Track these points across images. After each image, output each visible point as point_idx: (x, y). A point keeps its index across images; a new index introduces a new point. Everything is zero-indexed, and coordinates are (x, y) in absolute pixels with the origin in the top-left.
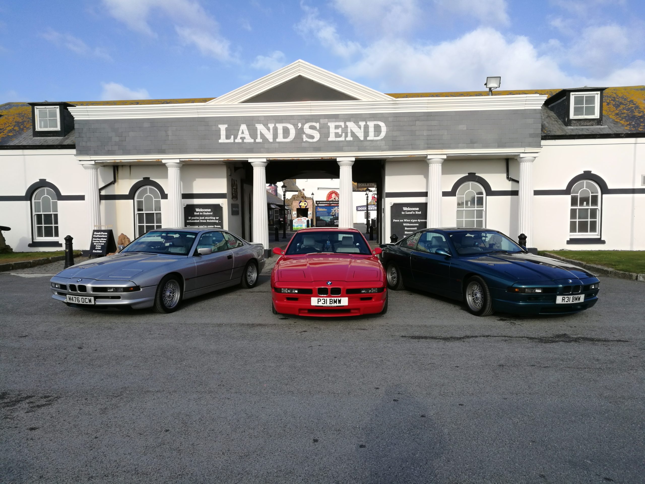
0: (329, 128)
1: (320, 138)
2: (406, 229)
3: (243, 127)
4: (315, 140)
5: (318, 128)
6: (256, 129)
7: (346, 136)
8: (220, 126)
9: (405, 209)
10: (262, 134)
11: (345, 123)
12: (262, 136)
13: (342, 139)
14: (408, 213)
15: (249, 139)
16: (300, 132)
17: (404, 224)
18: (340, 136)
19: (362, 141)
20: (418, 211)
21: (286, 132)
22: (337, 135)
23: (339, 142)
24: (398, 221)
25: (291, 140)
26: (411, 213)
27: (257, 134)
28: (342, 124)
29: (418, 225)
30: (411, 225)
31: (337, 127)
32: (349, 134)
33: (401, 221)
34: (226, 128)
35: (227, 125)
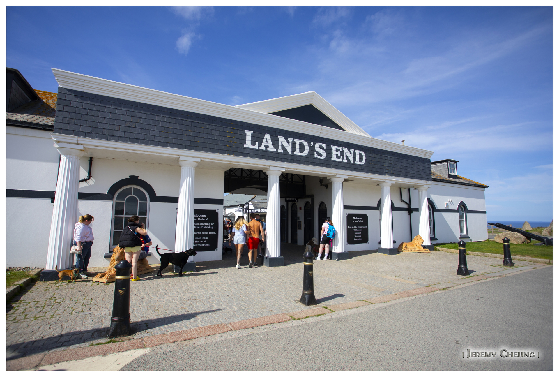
0: (332, 150)
1: (326, 157)
2: (355, 233)
3: (267, 136)
4: (323, 158)
5: (325, 148)
6: (278, 140)
7: (343, 159)
8: (246, 131)
9: (354, 218)
13: (340, 160)
14: (356, 221)
16: (312, 149)
17: (354, 230)
19: (352, 164)
20: (361, 220)
23: (339, 162)
24: (351, 227)
25: (305, 155)
26: (358, 221)
28: (340, 148)
29: (361, 230)
30: (358, 230)
31: (337, 150)
32: (345, 158)
33: (352, 227)
35: (253, 132)
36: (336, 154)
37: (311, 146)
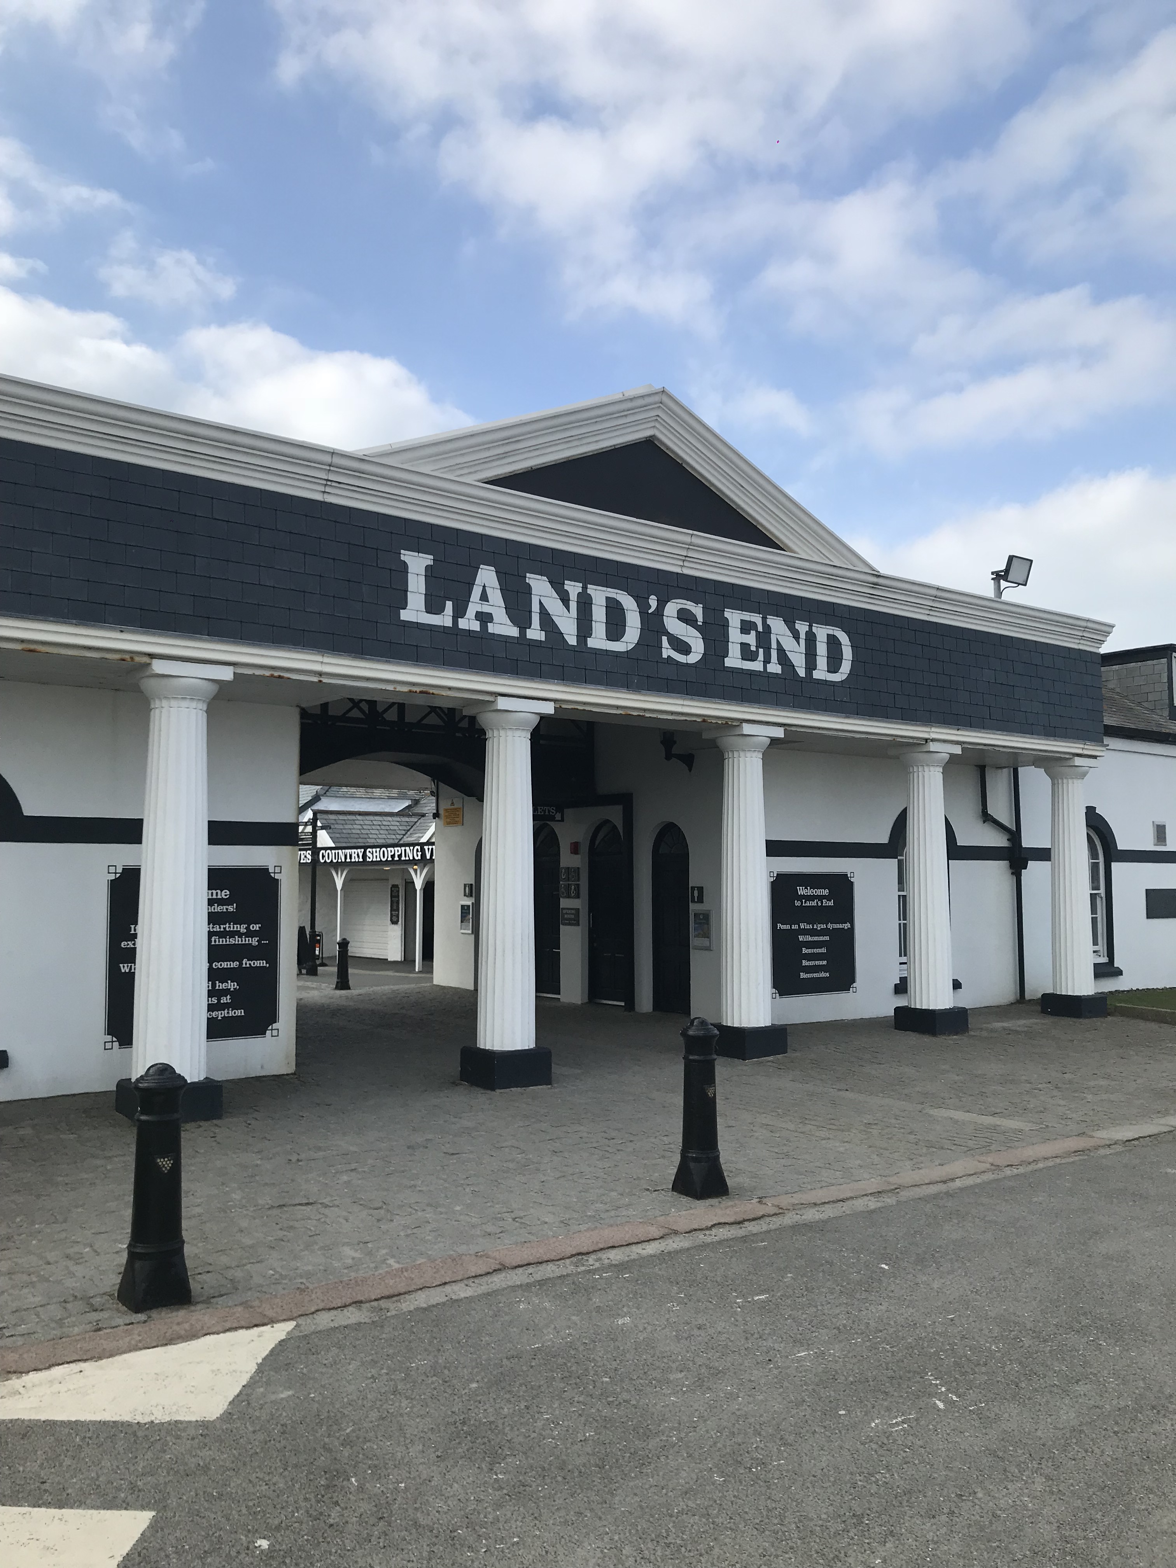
0: (725, 624)
1: (704, 655)
2: (805, 951)
3: (487, 576)
4: (693, 658)
5: (700, 619)
6: (528, 590)
7: (767, 660)
8: (407, 556)
9: (801, 891)
10: (544, 614)
11: (764, 619)
12: (546, 619)
13: (757, 666)
14: (808, 904)
15: (503, 625)
16: (653, 626)
17: (801, 938)
18: (754, 656)
19: (801, 681)
20: (828, 898)
21: (616, 620)
22: (747, 653)
23: (751, 673)
24: (788, 927)
25: (631, 647)
26: (814, 903)
27: (530, 612)
28: (757, 619)
29: (826, 938)
30: (816, 939)
31: (746, 627)
32: (774, 654)
33: (793, 927)
34: (427, 568)
35: (432, 557)
36: (741, 644)
37: (650, 611)
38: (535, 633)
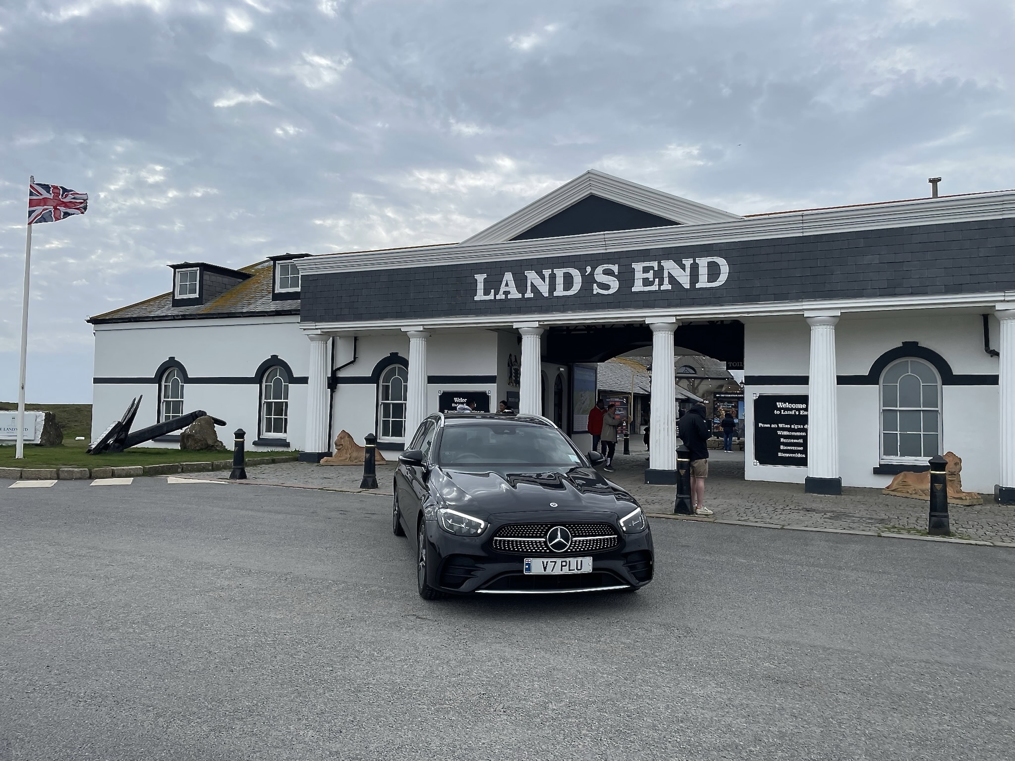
0: (633, 271)
1: (619, 288)
2: (782, 440)
3: (508, 276)
4: (611, 291)
5: (616, 272)
6: (526, 278)
7: (661, 283)
8: (477, 277)
9: (779, 405)
10: (533, 286)
11: (659, 263)
12: (534, 288)
13: (655, 288)
14: (786, 413)
15: (515, 294)
16: (588, 280)
17: (779, 433)
18: (651, 283)
19: (686, 291)
20: (805, 410)
21: (568, 281)
22: (647, 283)
23: (650, 292)
24: (769, 426)
25: (575, 292)
26: (793, 413)
27: (527, 286)
28: (655, 264)
29: (803, 433)
31: (646, 270)
32: (666, 280)
33: (773, 426)
34: (485, 279)
37: (586, 274)
38: (529, 294)
